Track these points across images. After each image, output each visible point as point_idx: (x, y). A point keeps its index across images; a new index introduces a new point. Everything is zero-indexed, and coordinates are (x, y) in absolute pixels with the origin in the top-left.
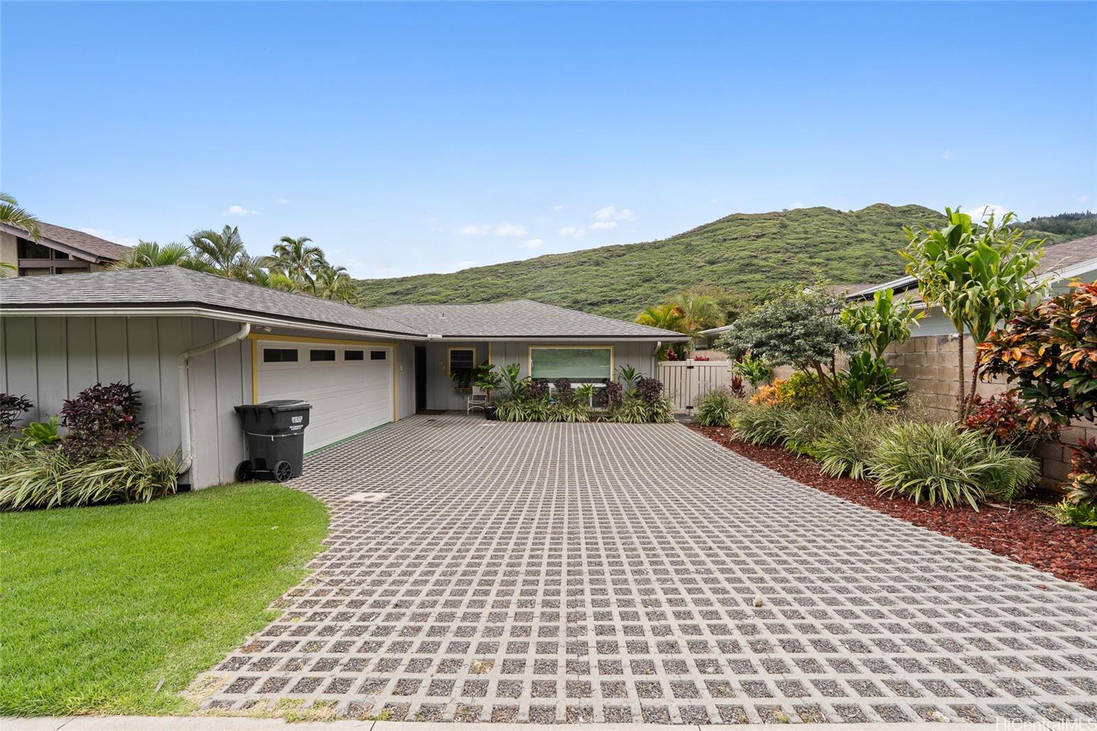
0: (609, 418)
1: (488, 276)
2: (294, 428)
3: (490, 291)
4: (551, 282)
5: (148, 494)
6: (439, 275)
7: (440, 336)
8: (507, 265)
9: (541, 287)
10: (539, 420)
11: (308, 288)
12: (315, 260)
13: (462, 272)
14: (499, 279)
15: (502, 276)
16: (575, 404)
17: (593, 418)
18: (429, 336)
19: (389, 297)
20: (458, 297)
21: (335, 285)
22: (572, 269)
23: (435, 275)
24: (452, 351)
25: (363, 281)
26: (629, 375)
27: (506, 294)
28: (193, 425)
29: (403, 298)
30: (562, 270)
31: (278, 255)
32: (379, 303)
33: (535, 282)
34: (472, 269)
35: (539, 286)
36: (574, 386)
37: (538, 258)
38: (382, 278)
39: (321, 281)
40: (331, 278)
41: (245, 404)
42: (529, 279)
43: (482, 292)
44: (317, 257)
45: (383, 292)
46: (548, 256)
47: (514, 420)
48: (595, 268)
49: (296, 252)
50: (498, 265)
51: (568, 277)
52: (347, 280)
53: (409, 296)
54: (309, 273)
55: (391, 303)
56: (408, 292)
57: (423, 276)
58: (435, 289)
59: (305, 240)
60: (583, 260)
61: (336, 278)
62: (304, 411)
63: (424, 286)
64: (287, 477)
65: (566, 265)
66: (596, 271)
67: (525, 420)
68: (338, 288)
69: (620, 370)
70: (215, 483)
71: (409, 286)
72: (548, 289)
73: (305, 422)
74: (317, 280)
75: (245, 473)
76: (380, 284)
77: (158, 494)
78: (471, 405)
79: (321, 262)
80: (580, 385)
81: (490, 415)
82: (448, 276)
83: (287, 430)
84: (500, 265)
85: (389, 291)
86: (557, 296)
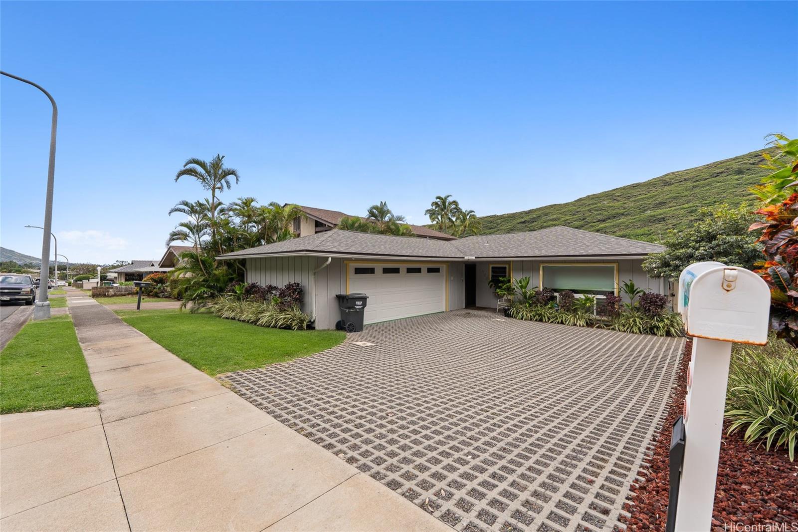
0: (607, 326)
1: (604, 200)
2: (357, 307)
3: (606, 213)
4: (675, 198)
5: (296, 327)
6: (559, 205)
7: (474, 258)
8: (624, 188)
9: (662, 204)
10: (541, 320)
11: (452, 226)
12: (454, 208)
13: (580, 200)
14: (615, 201)
15: (619, 198)
16: (575, 311)
17: (590, 324)
18: (466, 258)
19: (519, 226)
20: (575, 221)
21: (467, 222)
22: (702, 182)
23: (555, 205)
24: (493, 268)
25: (501, 216)
26: (631, 289)
27: (623, 214)
28: (317, 302)
29: (530, 226)
30: (689, 184)
31: (434, 208)
32: (512, 230)
33: (655, 200)
34: (588, 197)
35: (660, 203)
36: (577, 296)
37: (661, 177)
38: (514, 212)
39: (459, 221)
40: (465, 219)
41: (342, 294)
42: (648, 198)
43: (598, 214)
44: (454, 206)
45: (515, 222)
46: (673, 173)
47: (522, 319)
48: (737, 177)
49: (443, 205)
50: (614, 190)
51: (697, 190)
52: (474, 218)
53: (535, 223)
54: (450, 217)
55: (521, 230)
56: (533, 220)
57: (545, 207)
58: (555, 216)
59: (448, 196)
60: (719, 171)
61: (468, 217)
62: (364, 299)
63: (546, 215)
64: (352, 330)
65: (694, 180)
66: (737, 180)
67: (531, 320)
68: (469, 224)
69: (622, 284)
70: (326, 329)
71: (535, 216)
72: (671, 205)
73: (364, 305)
74: (456, 220)
75: (340, 326)
76: (513, 216)
77: (300, 328)
78: (500, 305)
79: (458, 210)
80: (582, 296)
81: (506, 313)
82: (568, 204)
83: (353, 308)
84: (617, 189)
85: (519, 221)
86: (682, 211)
